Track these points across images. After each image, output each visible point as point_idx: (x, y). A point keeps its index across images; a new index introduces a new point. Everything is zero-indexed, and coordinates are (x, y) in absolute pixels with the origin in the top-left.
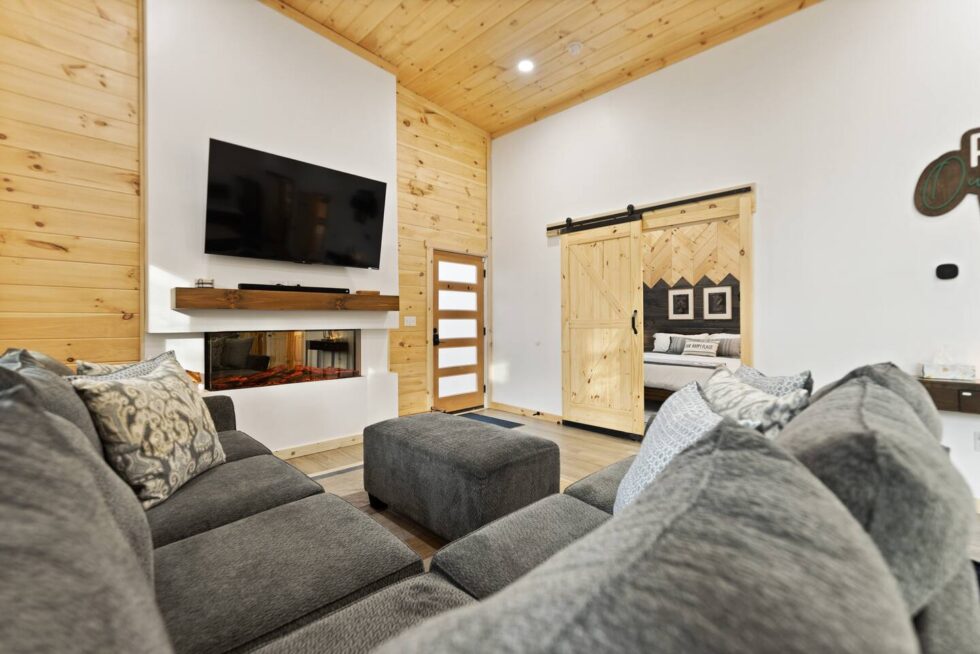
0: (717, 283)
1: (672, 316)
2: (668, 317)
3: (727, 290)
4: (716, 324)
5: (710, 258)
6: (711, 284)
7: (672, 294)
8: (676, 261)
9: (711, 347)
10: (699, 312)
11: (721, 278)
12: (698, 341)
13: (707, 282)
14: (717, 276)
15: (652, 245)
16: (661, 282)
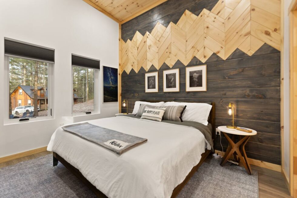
0: (171, 67)
1: (147, 90)
2: (145, 91)
3: (177, 71)
4: (171, 95)
5: (167, 50)
6: (168, 68)
7: (147, 75)
8: (149, 56)
9: (158, 113)
10: (161, 88)
11: (173, 64)
12: (153, 107)
13: (165, 67)
14: (171, 63)
15: (137, 47)
16: (142, 69)
